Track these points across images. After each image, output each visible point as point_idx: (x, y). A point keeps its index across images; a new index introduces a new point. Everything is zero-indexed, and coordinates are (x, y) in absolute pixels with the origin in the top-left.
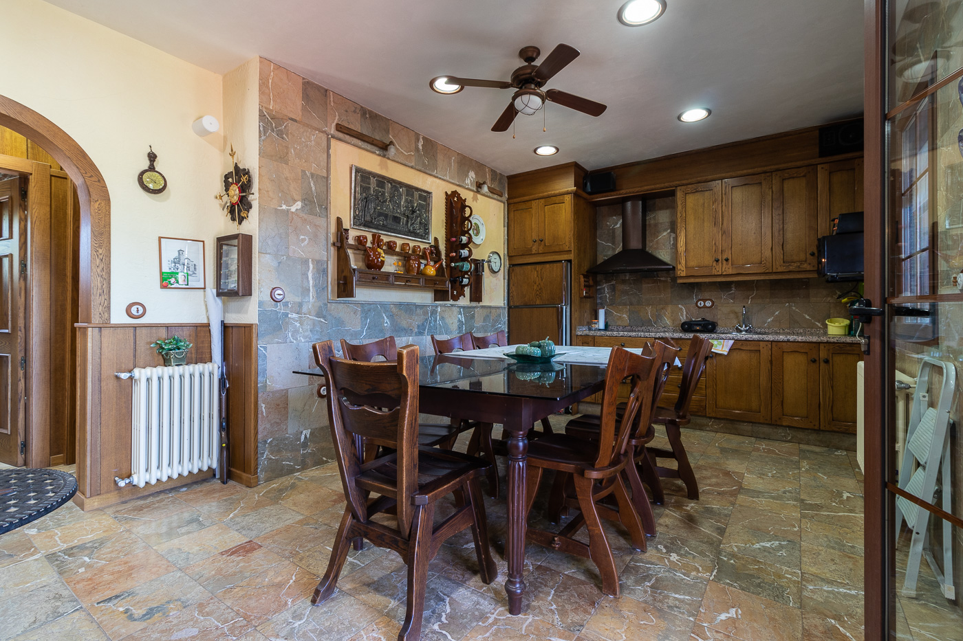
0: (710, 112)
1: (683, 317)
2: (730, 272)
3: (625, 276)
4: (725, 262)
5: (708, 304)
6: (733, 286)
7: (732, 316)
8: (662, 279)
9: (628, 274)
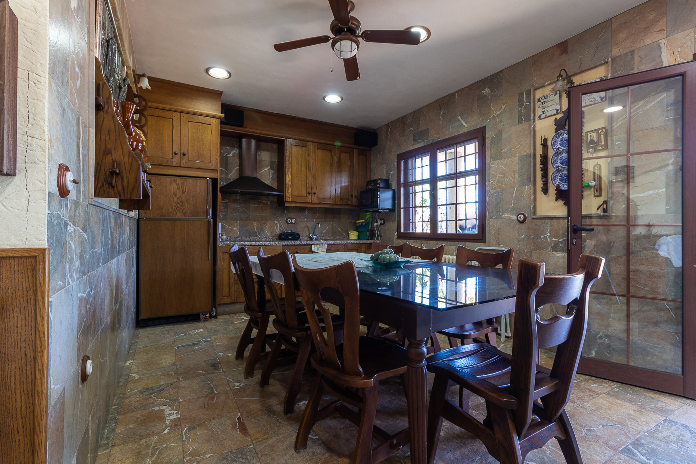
0: (342, 99)
1: (277, 229)
2: (316, 201)
3: (236, 197)
4: (313, 195)
5: (294, 221)
6: (306, 210)
7: (306, 229)
8: (264, 202)
9: (238, 196)
